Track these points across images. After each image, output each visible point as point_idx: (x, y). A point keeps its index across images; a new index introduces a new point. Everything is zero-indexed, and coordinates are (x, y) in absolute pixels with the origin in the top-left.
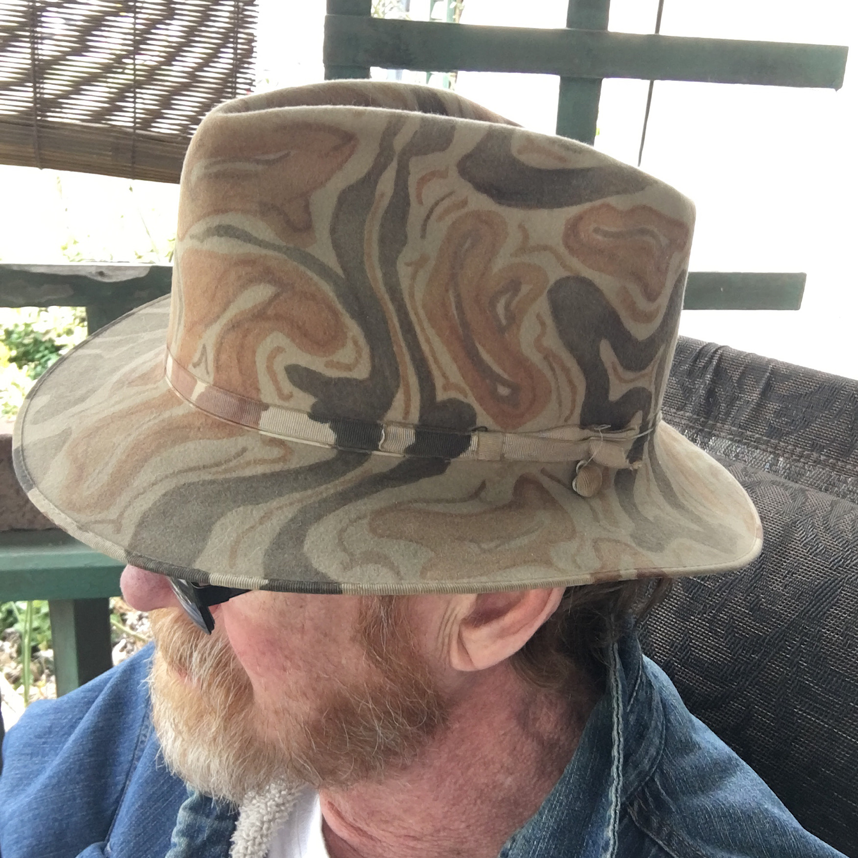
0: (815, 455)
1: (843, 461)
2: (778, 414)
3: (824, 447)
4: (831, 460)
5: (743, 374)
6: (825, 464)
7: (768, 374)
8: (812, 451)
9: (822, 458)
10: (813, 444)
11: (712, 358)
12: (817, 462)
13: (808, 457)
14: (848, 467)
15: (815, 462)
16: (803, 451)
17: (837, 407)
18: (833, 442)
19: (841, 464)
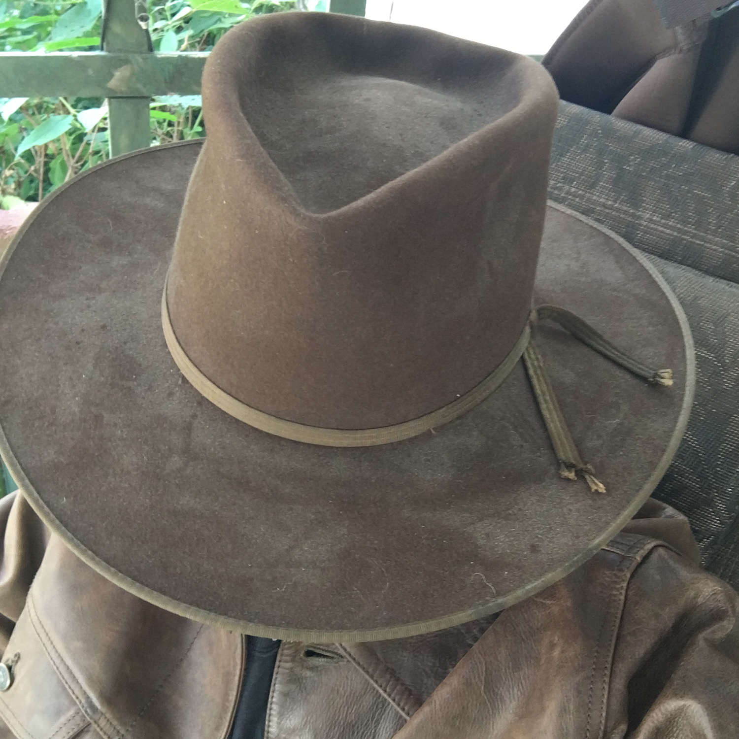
0: (567, 187)
3: (572, 181)
4: (580, 192)
8: (564, 183)
9: (573, 190)
10: (563, 178)
16: (557, 184)
17: (584, 141)
18: (582, 174)
19: (588, 195)
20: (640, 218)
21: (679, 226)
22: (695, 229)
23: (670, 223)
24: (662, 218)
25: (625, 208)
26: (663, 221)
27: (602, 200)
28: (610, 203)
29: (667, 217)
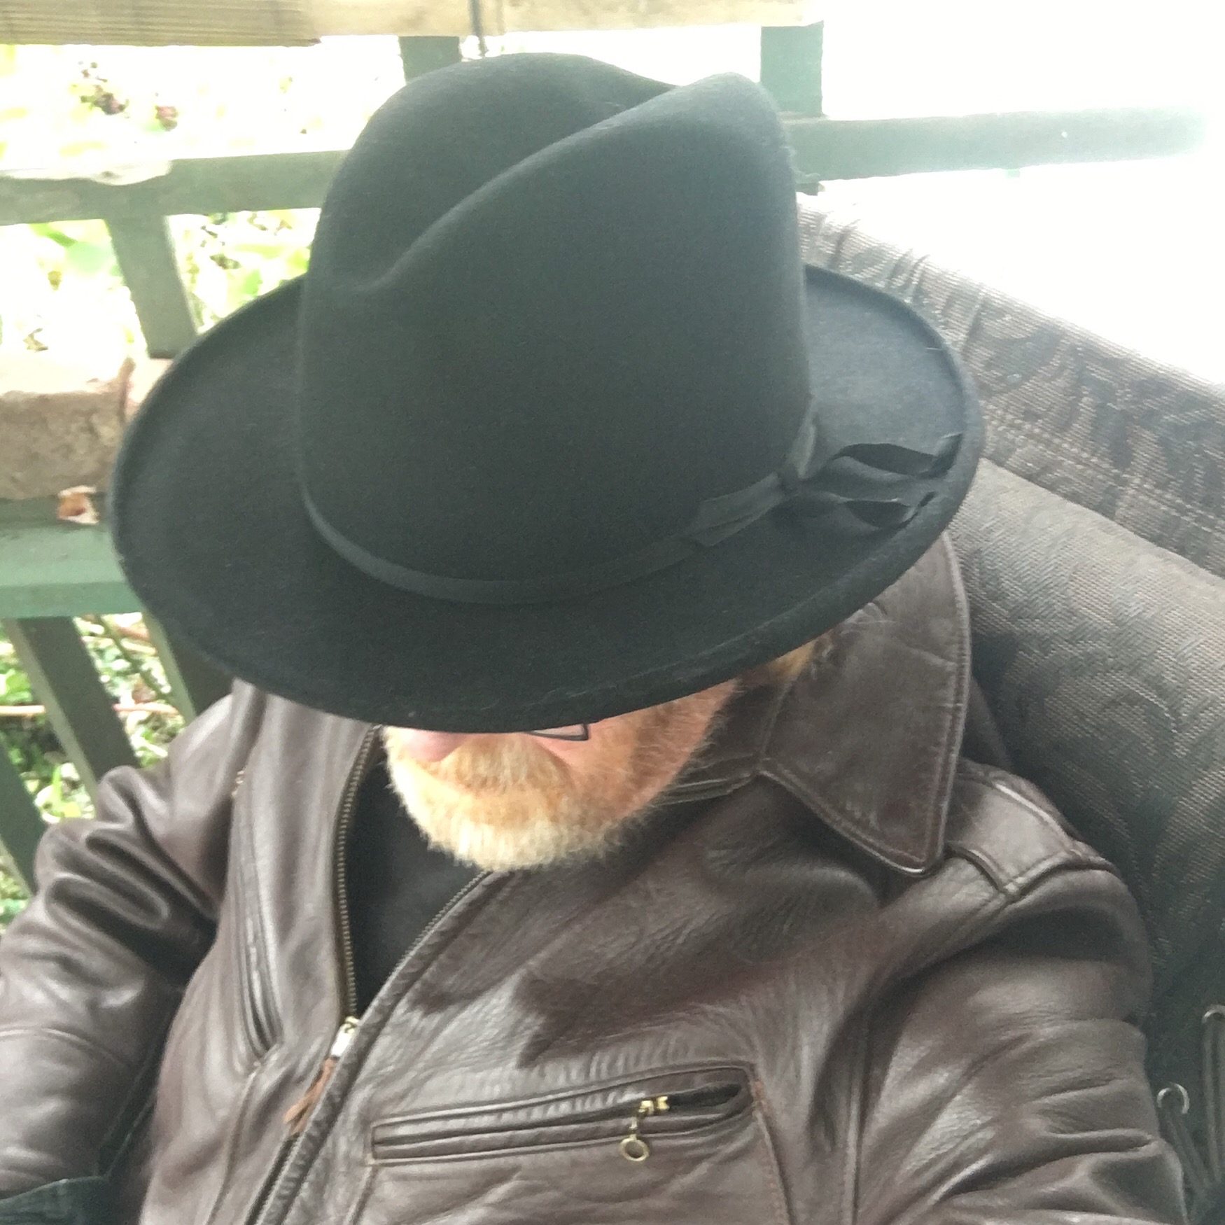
0: (1027, 426)
1: (1059, 437)
2: (989, 365)
3: (1038, 417)
4: (1046, 435)
5: (950, 303)
6: (1039, 439)
7: (978, 306)
8: (1024, 419)
9: (1037, 431)
10: (1025, 413)
11: (912, 273)
12: (1030, 436)
13: (1019, 428)
14: (1066, 445)
15: (1026, 435)
16: (1015, 419)
17: (1056, 362)
18: (1049, 410)
19: (1057, 441)
20: (1125, 483)
21: (1179, 501)
22: (1201, 508)
23: (1168, 496)
24: (1156, 486)
25: (1106, 466)
26: (1158, 491)
27: (1074, 450)
28: (1085, 455)
29: (1163, 485)
